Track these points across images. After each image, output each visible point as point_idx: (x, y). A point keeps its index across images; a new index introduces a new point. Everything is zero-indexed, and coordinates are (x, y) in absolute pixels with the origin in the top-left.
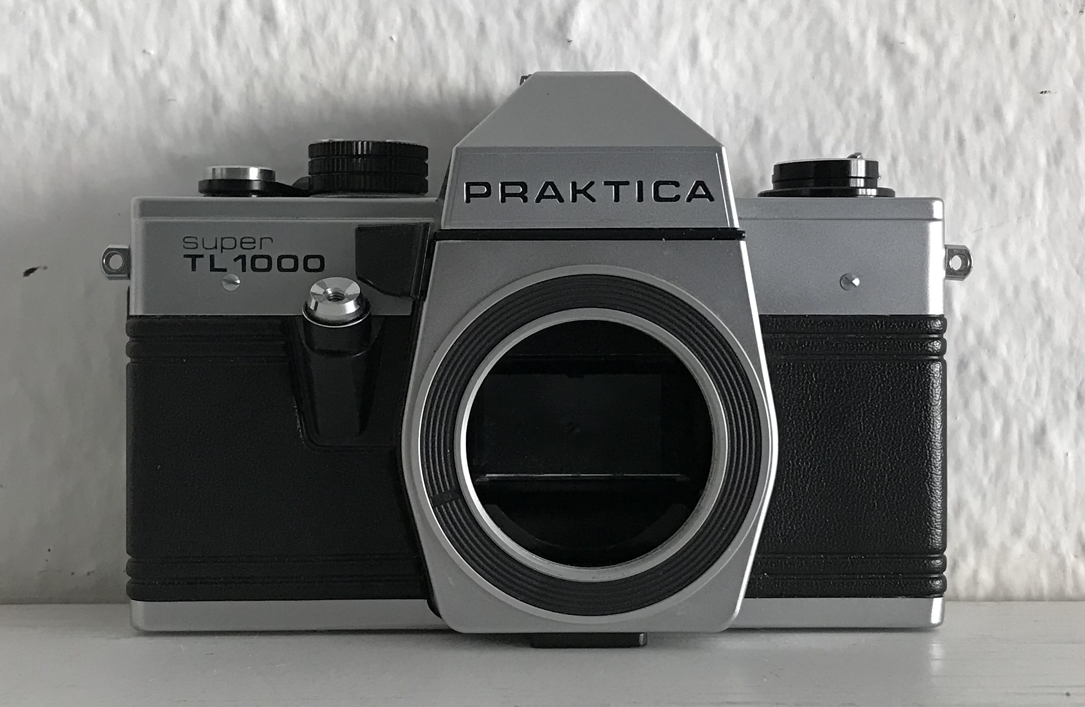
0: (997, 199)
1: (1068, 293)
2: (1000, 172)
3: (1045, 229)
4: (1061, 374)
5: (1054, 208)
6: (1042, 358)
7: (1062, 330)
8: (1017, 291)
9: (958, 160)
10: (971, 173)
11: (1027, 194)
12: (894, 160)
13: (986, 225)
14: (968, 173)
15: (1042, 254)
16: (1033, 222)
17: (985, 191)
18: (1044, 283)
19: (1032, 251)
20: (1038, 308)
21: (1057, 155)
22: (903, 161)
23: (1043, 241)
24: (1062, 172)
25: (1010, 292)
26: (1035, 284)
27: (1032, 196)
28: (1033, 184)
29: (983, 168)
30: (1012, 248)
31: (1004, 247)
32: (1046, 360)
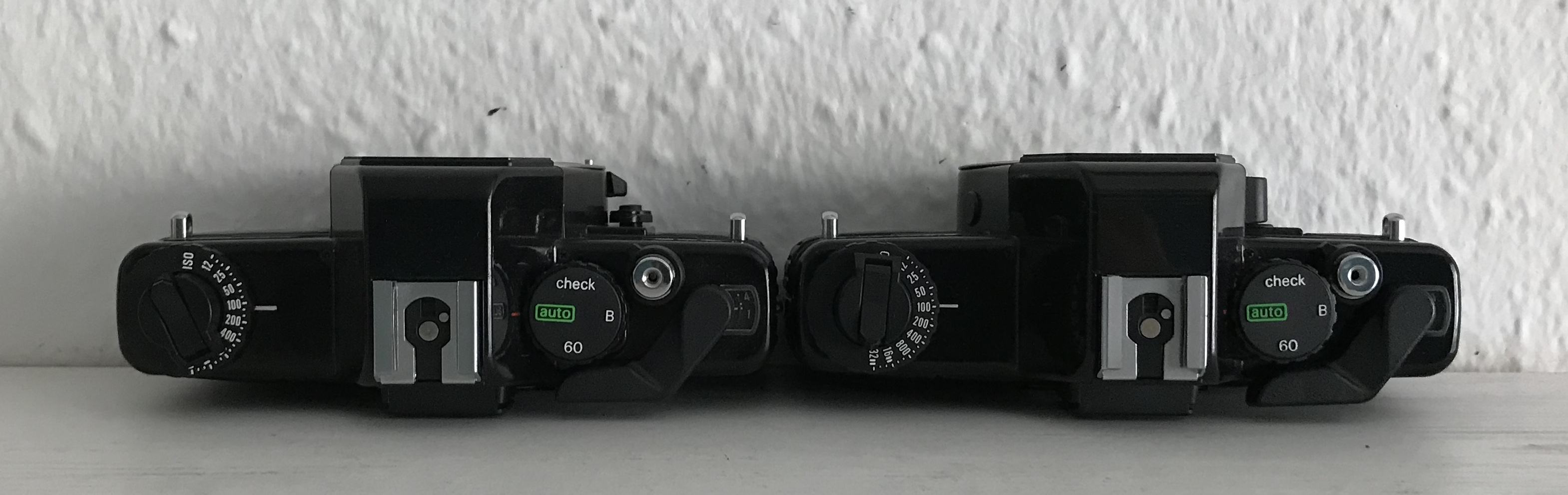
0: (1259, 54)
1: (1313, 128)
2: (1262, 32)
3: (1296, 77)
4: (1306, 193)
5: (1304, 59)
6: (1291, 180)
7: (1308, 159)
8: (1272, 126)
9: (1228, 21)
10: (1239, 31)
11: (1283, 50)
12: (1177, 21)
13: (1249, 74)
14: (1236, 31)
15: (1293, 96)
16: (1287, 71)
17: (1250, 46)
18: (1294, 120)
19: (1286, 94)
20: (1289, 141)
21: (1307, 18)
22: (1184, 24)
23: (1295, 88)
24: (1311, 31)
25: (1267, 129)
26: (1288, 121)
27: (1287, 51)
28: (1288, 42)
29: (1248, 28)
30: (1270, 92)
31: (1263, 92)
32: (1295, 182)
